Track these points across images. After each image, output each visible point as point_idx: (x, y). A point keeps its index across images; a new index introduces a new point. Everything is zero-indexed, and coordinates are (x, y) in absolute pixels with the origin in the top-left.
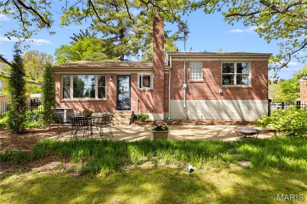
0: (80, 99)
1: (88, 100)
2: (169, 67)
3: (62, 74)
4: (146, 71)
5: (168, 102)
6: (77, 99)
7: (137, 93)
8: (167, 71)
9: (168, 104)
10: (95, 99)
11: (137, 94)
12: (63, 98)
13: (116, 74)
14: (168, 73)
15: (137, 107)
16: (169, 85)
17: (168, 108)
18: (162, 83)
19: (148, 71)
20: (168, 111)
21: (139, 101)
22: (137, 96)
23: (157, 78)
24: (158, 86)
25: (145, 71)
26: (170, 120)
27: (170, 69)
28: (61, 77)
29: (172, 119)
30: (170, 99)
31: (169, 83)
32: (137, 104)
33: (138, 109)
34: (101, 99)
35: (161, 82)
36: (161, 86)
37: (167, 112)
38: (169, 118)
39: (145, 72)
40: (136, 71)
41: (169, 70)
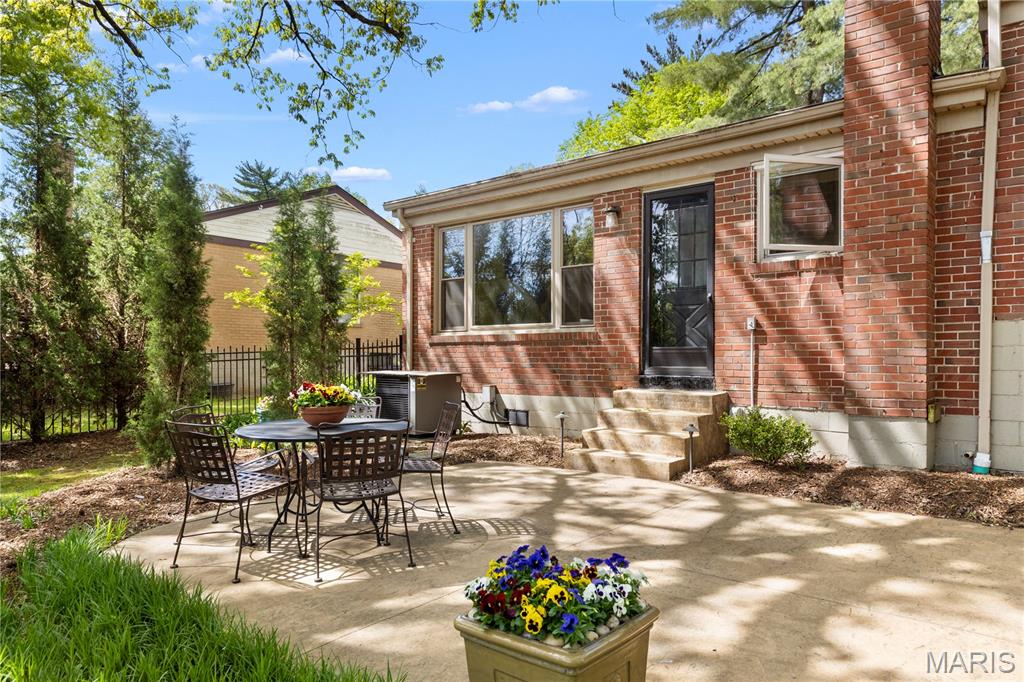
0: (498, 329)
1: (524, 332)
2: (983, 78)
3: (441, 226)
4: (808, 140)
5: (978, 336)
6: (487, 332)
7: (750, 288)
8: (964, 109)
9: (977, 353)
10: (551, 331)
11: (751, 292)
12: (444, 327)
13: (639, 189)
14: (972, 121)
15: (751, 374)
16: (980, 211)
17: (977, 386)
18: (914, 201)
19: (819, 137)
20: (976, 403)
21: (764, 333)
22: (751, 306)
23: (875, 173)
24: (882, 223)
25: (797, 142)
26: (990, 471)
27: (989, 91)
28: (435, 238)
29: (1009, 467)
30: (995, 318)
31: (980, 195)
32: (752, 353)
33: (756, 382)
34: (573, 330)
35: (907, 193)
36: (906, 229)
37: (968, 412)
38: (982, 460)
39: (801, 149)
40: (743, 152)
41: (980, 96)
